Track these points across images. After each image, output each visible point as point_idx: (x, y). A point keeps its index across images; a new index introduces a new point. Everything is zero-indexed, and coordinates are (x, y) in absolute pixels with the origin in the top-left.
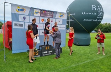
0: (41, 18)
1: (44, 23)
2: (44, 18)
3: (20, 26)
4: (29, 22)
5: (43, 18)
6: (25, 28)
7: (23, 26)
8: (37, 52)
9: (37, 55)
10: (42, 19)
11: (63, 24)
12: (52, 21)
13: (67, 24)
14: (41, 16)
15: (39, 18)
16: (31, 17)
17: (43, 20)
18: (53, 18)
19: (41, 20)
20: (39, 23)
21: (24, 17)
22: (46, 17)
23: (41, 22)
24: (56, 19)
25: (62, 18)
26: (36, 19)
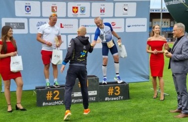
0: (71, 5)
1: (79, 16)
2: (79, 3)
3: (18, 28)
4: (39, 15)
5: (75, 4)
6: (31, 32)
7: (24, 28)
8: (57, 93)
9: (57, 101)
10: (74, 8)
12: (102, 11)
15: (65, 3)
16: (43, 3)
17: (75, 10)
18: (104, 0)
20: (67, 17)
21: (26, 7)
23: (71, 14)
26: (56, 9)
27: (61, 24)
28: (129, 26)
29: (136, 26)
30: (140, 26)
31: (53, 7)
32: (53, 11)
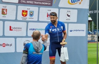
0: (21, 8)
1: (28, 20)
2: (28, 7)
5: (25, 8)
10: (23, 11)
11: (79, 21)
12: (49, 16)
13: (90, 19)
14: (20, 2)
15: (15, 6)
17: (25, 13)
18: (51, 5)
19: (20, 13)
20: (16, 20)
22: (34, 4)
23: (20, 17)
24: (60, 8)
25: (77, 5)
26: (6, 11)
27: (10, 27)
28: (71, 31)
29: (77, 31)
30: (80, 31)
31: (3, 10)
32: (3, 13)
